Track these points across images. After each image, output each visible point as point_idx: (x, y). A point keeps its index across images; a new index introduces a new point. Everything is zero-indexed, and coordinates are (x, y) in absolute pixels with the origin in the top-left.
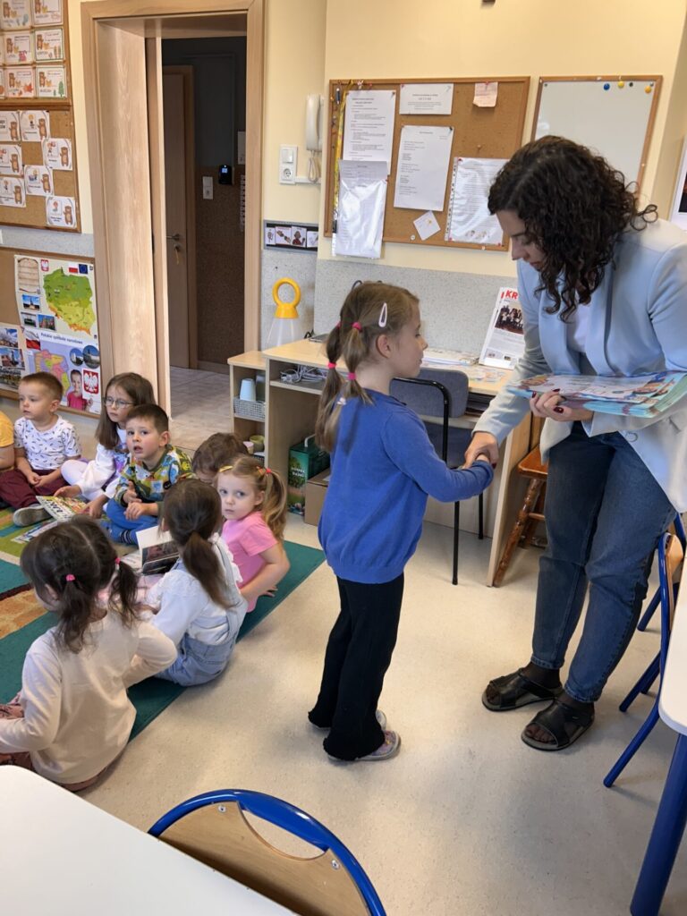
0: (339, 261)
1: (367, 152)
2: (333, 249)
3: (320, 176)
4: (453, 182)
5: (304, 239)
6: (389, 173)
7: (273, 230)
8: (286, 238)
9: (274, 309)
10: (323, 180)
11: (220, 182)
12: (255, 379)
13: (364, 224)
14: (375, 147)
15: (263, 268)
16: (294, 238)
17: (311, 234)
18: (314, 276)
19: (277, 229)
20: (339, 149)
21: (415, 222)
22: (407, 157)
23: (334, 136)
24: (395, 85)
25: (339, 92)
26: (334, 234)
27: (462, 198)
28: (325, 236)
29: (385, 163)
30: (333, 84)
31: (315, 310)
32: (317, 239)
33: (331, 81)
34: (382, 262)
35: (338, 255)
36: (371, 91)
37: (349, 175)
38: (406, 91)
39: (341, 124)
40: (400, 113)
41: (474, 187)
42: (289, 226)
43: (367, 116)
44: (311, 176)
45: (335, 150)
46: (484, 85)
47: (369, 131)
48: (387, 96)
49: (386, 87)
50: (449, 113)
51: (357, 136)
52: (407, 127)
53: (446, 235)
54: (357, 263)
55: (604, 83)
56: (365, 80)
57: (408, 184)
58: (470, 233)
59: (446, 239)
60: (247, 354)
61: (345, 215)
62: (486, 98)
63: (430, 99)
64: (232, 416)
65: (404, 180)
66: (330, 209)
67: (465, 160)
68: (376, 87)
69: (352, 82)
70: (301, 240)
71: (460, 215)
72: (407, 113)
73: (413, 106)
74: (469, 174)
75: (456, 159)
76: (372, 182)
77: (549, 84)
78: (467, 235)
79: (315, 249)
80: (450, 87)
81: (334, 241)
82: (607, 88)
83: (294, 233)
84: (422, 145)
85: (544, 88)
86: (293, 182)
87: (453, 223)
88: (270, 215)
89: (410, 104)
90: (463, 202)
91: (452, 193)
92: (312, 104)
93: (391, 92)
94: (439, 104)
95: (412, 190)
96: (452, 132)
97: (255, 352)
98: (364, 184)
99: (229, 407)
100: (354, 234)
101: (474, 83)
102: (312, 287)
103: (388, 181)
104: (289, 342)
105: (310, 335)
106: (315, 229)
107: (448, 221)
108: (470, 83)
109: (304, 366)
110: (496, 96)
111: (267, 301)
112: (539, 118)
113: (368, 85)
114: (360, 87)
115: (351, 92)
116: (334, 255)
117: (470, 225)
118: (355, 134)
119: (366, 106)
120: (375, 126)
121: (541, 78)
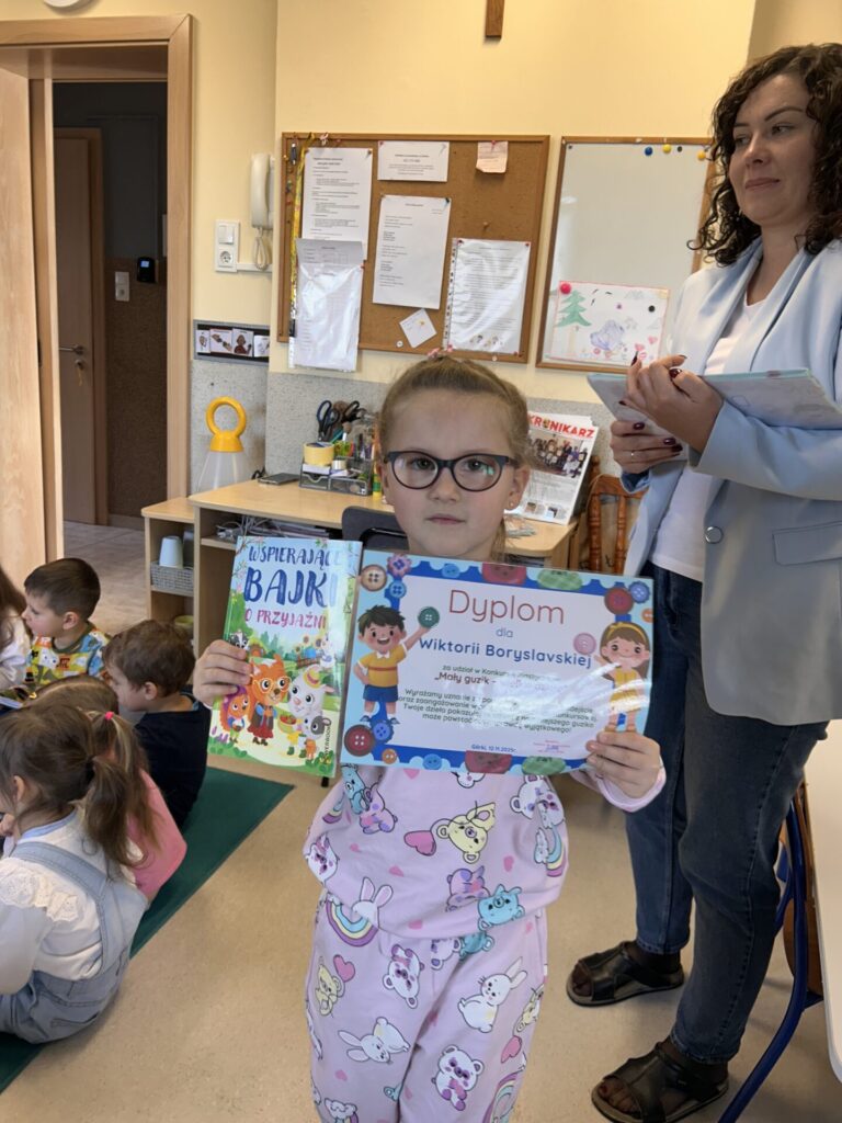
0: (298, 375)
1: (330, 230)
2: (291, 359)
3: (271, 262)
4: (452, 271)
5: (250, 346)
6: (366, 258)
7: (206, 334)
8: (225, 344)
9: (209, 440)
10: (275, 268)
11: (139, 279)
12: (181, 537)
13: (332, 327)
14: (346, 223)
15: (193, 384)
16: (236, 344)
17: (259, 339)
18: (264, 396)
19: (213, 332)
20: (296, 225)
21: (401, 323)
22: (389, 236)
23: (289, 207)
24: (371, 142)
25: (294, 149)
26: (292, 339)
27: (464, 292)
28: (278, 340)
29: (359, 244)
30: (288, 139)
31: (267, 441)
32: (268, 346)
33: (283, 134)
34: (357, 377)
35: (296, 365)
36: (338, 149)
37: (310, 260)
38: (385, 149)
39: (298, 190)
40: (380, 177)
41: (480, 277)
42: (228, 328)
43: (334, 182)
44: (259, 262)
45: (291, 226)
46: (490, 145)
47: (339, 201)
48: (361, 155)
49: (359, 143)
50: (445, 180)
51: (321, 207)
52: (389, 197)
53: (445, 342)
54: (325, 378)
55: (646, 147)
56: (330, 134)
57: (390, 273)
58: (477, 339)
59: (444, 347)
60: (171, 502)
61: (307, 313)
62: (493, 161)
63: (418, 161)
64: (148, 589)
65: (387, 267)
66: (285, 304)
67: (468, 243)
68: (346, 143)
69: (313, 137)
70: (246, 347)
71: (462, 314)
72: (388, 178)
73: (396, 170)
74: (474, 260)
75: (455, 240)
76: (344, 268)
77: (575, 146)
78: (471, 341)
79: (266, 360)
80: (445, 147)
81: (291, 347)
82: (649, 152)
83: (236, 338)
84: (408, 221)
85: (568, 151)
86: (234, 270)
87: (452, 325)
88: (202, 314)
89: (391, 166)
90: (467, 297)
91: (451, 285)
92: (258, 167)
93: (365, 151)
94: (431, 167)
95: (397, 280)
96: (449, 205)
97: (183, 499)
98: (331, 272)
99: (144, 577)
100: (320, 339)
101: (476, 142)
102: (262, 410)
103: (363, 268)
104: (232, 483)
105: (260, 474)
106: (265, 332)
107: (447, 323)
108: (473, 141)
109: (251, 517)
110: (505, 159)
111: (199, 429)
112: (563, 190)
113: (335, 141)
114: (324, 143)
115: (312, 150)
116: (292, 366)
117: (477, 328)
118: (317, 205)
119: (333, 168)
120: (345, 195)
121: (563, 138)
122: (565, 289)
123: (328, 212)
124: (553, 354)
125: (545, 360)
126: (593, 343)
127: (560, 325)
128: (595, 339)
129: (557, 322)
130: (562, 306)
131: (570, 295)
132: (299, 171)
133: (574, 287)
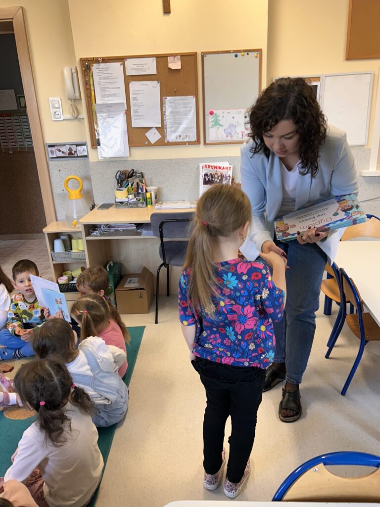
0: (104, 161)
1: (110, 98)
2: (99, 155)
4: (164, 110)
5: (75, 152)
6: (126, 109)
7: (53, 149)
8: (63, 152)
14: (115, 95)
15: (50, 172)
16: (68, 152)
17: (79, 148)
18: (88, 172)
19: (56, 148)
20: (93, 98)
21: (146, 134)
22: (135, 99)
23: (88, 90)
24: (121, 59)
26: (98, 147)
27: (171, 119)
28: (92, 148)
29: (123, 103)
30: (83, 61)
31: (93, 191)
32: (83, 150)
33: (80, 59)
34: (130, 159)
35: (103, 158)
36: (107, 64)
37: (101, 112)
38: (128, 63)
39: (91, 83)
40: (127, 74)
41: (177, 112)
42: (65, 145)
43: (107, 78)
44: (74, 115)
45: (91, 99)
46: (173, 57)
47: (110, 86)
48: (117, 65)
49: (116, 61)
50: (156, 73)
51: (103, 89)
52: (132, 82)
53: (166, 139)
54: (116, 161)
55: (234, 54)
56: (103, 58)
57: (139, 114)
58: (178, 137)
59: (166, 142)
62: (175, 64)
63: (143, 66)
64: (51, 263)
65: (136, 112)
66: (93, 132)
67: (169, 98)
68: (109, 61)
69: (95, 59)
70: (73, 152)
71: (171, 128)
72: (131, 75)
73: (134, 71)
74: (173, 105)
75: (164, 98)
76: (117, 115)
77: (208, 56)
80: (154, 60)
81: (99, 150)
83: (68, 149)
84: (143, 92)
85: (205, 58)
86: (62, 119)
87: (168, 132)
88: (49, 141)
89: (132, 69)
90: (172, 121)
91: (165, 117)
92: (67, 73)
93: (119, 63)
94: (149, 69)
95: (141, 117)
96: (159, 84)
97: (54, 222)
98: (112, 116)
99: (48, 258)
101: (167, 57)
103: (126, 113)
106: (84, 145)
107: (165, 132)
108: (165, 57)
110: (180, 63)
111: (57, 190)
113: (105, 60)
114: (101, 62)
115: (95, 65)
116: (100, 158)
118: (101, 88)
119: (105, 72)
120: (113, 83)
121: (202, 53)
122: (212, 113)
123: (106, 91)
124: (210, 139)
125: (207, 142)
126: (225, 133)
127: (211, 127)
128: (226, 131)
129: (210, 126)
130: (211, 120)
131: (214, 115)
132: (91, 75)
133: (215, 112)
